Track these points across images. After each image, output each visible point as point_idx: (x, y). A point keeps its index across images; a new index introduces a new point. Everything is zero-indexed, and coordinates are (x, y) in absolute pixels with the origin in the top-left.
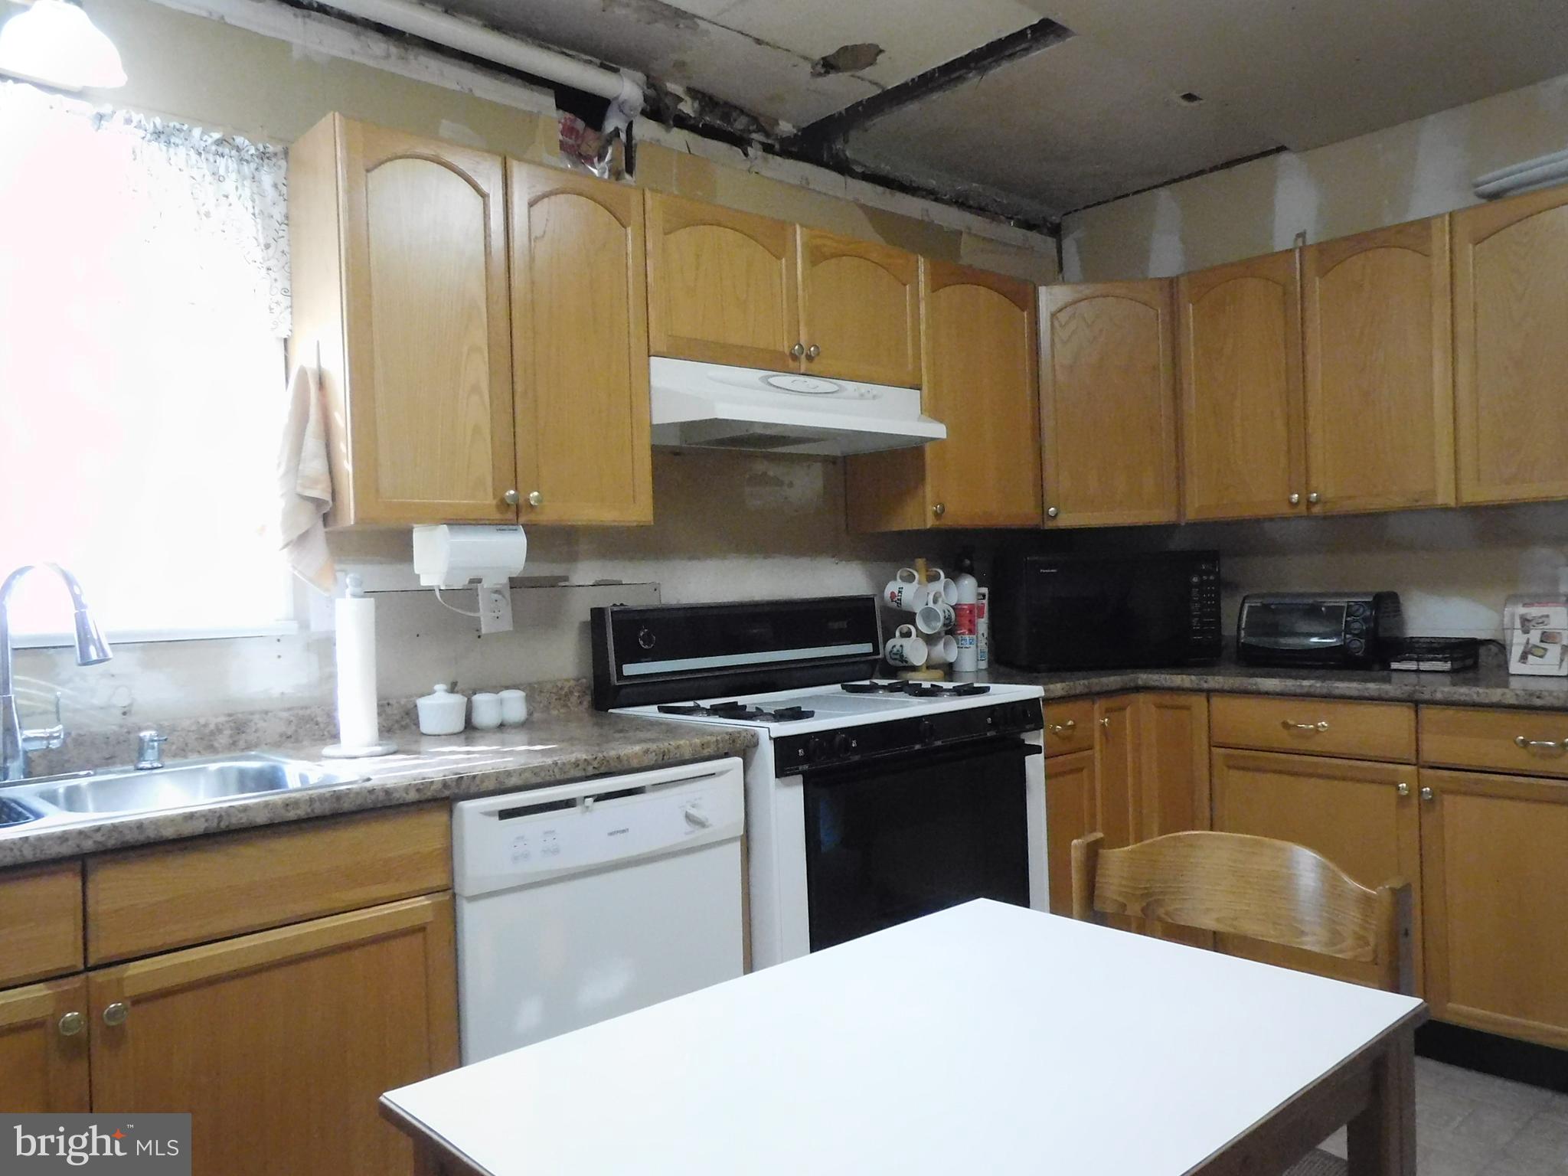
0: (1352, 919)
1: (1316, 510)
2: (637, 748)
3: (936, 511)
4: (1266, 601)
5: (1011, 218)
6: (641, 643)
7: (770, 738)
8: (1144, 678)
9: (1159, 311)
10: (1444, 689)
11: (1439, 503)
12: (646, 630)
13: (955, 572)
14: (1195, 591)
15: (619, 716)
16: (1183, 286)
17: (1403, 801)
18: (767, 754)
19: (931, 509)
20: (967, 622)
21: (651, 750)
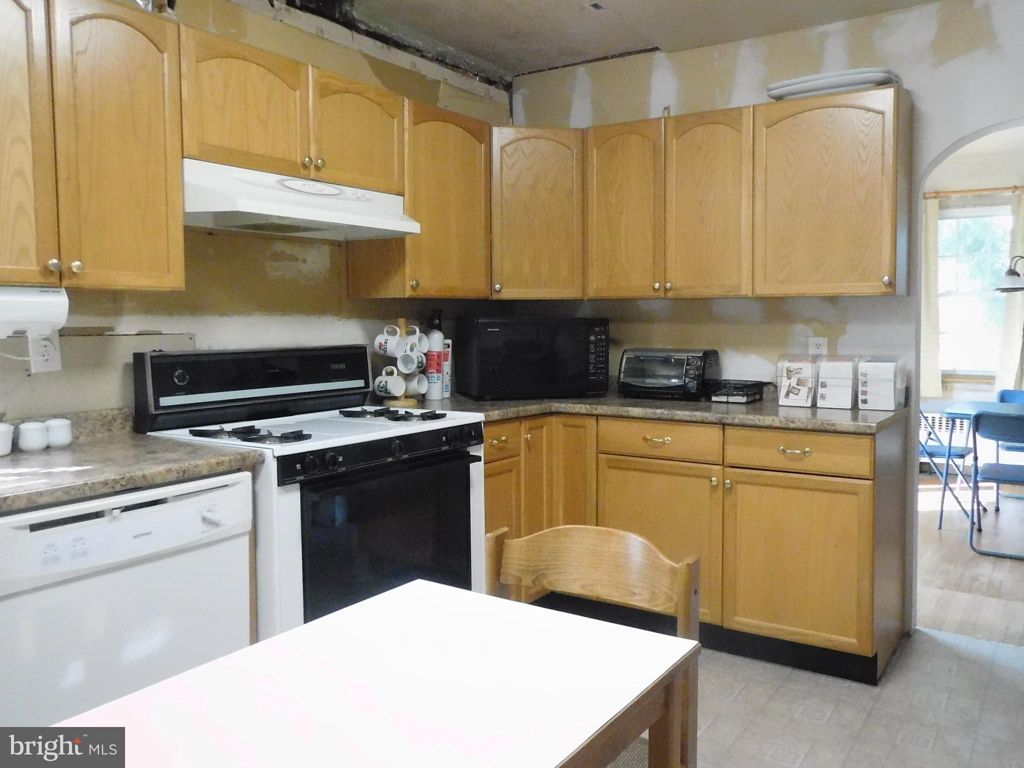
0: (664, 584)
1: (670, 295)
2: (162, 468)
3: (413, 285)
4: (639, 354)
5: (477, 75)
6: (176, 380)
7: (274, 457)
8: (556, 406)
9: (575, 152)
10: (740, 416)
11: (742, 294)
12: (180, 371)
13: (427, 329)
14: (592, 346)
15: (155, 438)
16: (591, 137)
17: (714, 488)
18: (271, 469)
19: (410, 283)
20: (436, 365)
21: (173, 469)
